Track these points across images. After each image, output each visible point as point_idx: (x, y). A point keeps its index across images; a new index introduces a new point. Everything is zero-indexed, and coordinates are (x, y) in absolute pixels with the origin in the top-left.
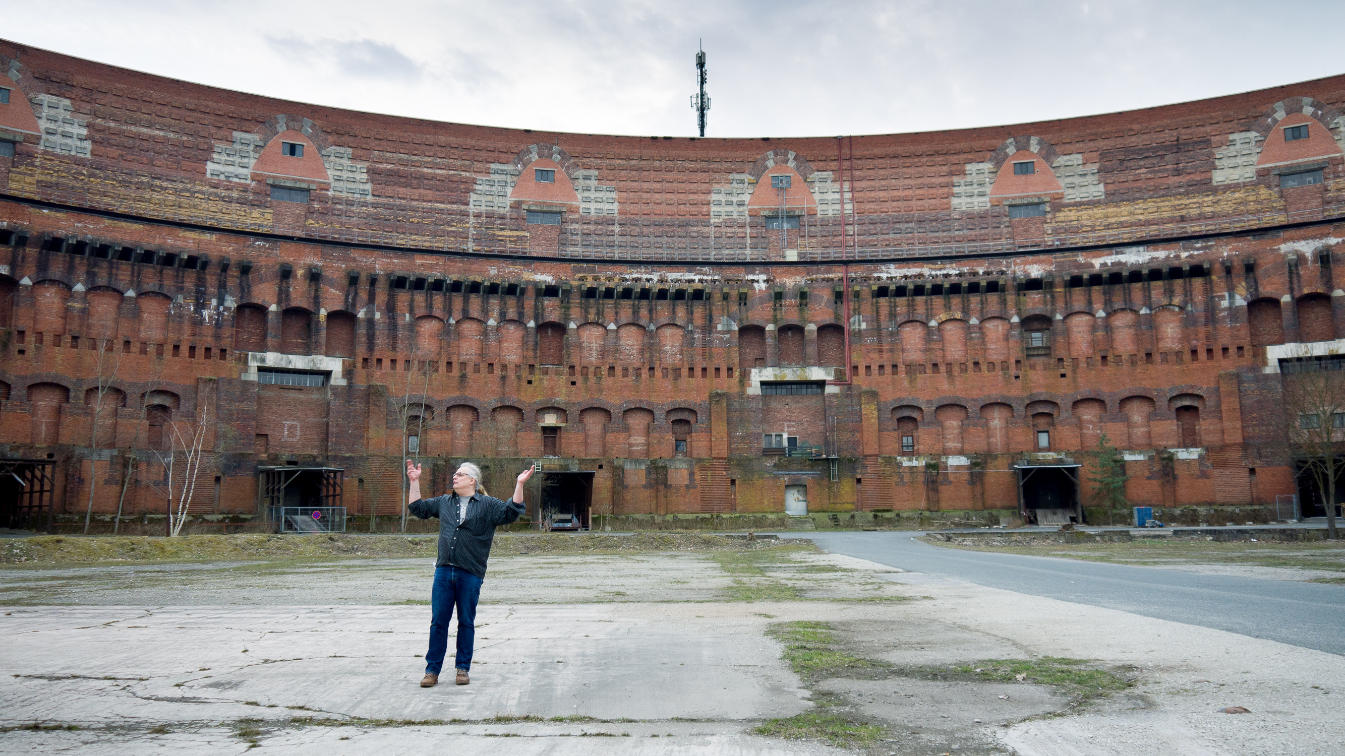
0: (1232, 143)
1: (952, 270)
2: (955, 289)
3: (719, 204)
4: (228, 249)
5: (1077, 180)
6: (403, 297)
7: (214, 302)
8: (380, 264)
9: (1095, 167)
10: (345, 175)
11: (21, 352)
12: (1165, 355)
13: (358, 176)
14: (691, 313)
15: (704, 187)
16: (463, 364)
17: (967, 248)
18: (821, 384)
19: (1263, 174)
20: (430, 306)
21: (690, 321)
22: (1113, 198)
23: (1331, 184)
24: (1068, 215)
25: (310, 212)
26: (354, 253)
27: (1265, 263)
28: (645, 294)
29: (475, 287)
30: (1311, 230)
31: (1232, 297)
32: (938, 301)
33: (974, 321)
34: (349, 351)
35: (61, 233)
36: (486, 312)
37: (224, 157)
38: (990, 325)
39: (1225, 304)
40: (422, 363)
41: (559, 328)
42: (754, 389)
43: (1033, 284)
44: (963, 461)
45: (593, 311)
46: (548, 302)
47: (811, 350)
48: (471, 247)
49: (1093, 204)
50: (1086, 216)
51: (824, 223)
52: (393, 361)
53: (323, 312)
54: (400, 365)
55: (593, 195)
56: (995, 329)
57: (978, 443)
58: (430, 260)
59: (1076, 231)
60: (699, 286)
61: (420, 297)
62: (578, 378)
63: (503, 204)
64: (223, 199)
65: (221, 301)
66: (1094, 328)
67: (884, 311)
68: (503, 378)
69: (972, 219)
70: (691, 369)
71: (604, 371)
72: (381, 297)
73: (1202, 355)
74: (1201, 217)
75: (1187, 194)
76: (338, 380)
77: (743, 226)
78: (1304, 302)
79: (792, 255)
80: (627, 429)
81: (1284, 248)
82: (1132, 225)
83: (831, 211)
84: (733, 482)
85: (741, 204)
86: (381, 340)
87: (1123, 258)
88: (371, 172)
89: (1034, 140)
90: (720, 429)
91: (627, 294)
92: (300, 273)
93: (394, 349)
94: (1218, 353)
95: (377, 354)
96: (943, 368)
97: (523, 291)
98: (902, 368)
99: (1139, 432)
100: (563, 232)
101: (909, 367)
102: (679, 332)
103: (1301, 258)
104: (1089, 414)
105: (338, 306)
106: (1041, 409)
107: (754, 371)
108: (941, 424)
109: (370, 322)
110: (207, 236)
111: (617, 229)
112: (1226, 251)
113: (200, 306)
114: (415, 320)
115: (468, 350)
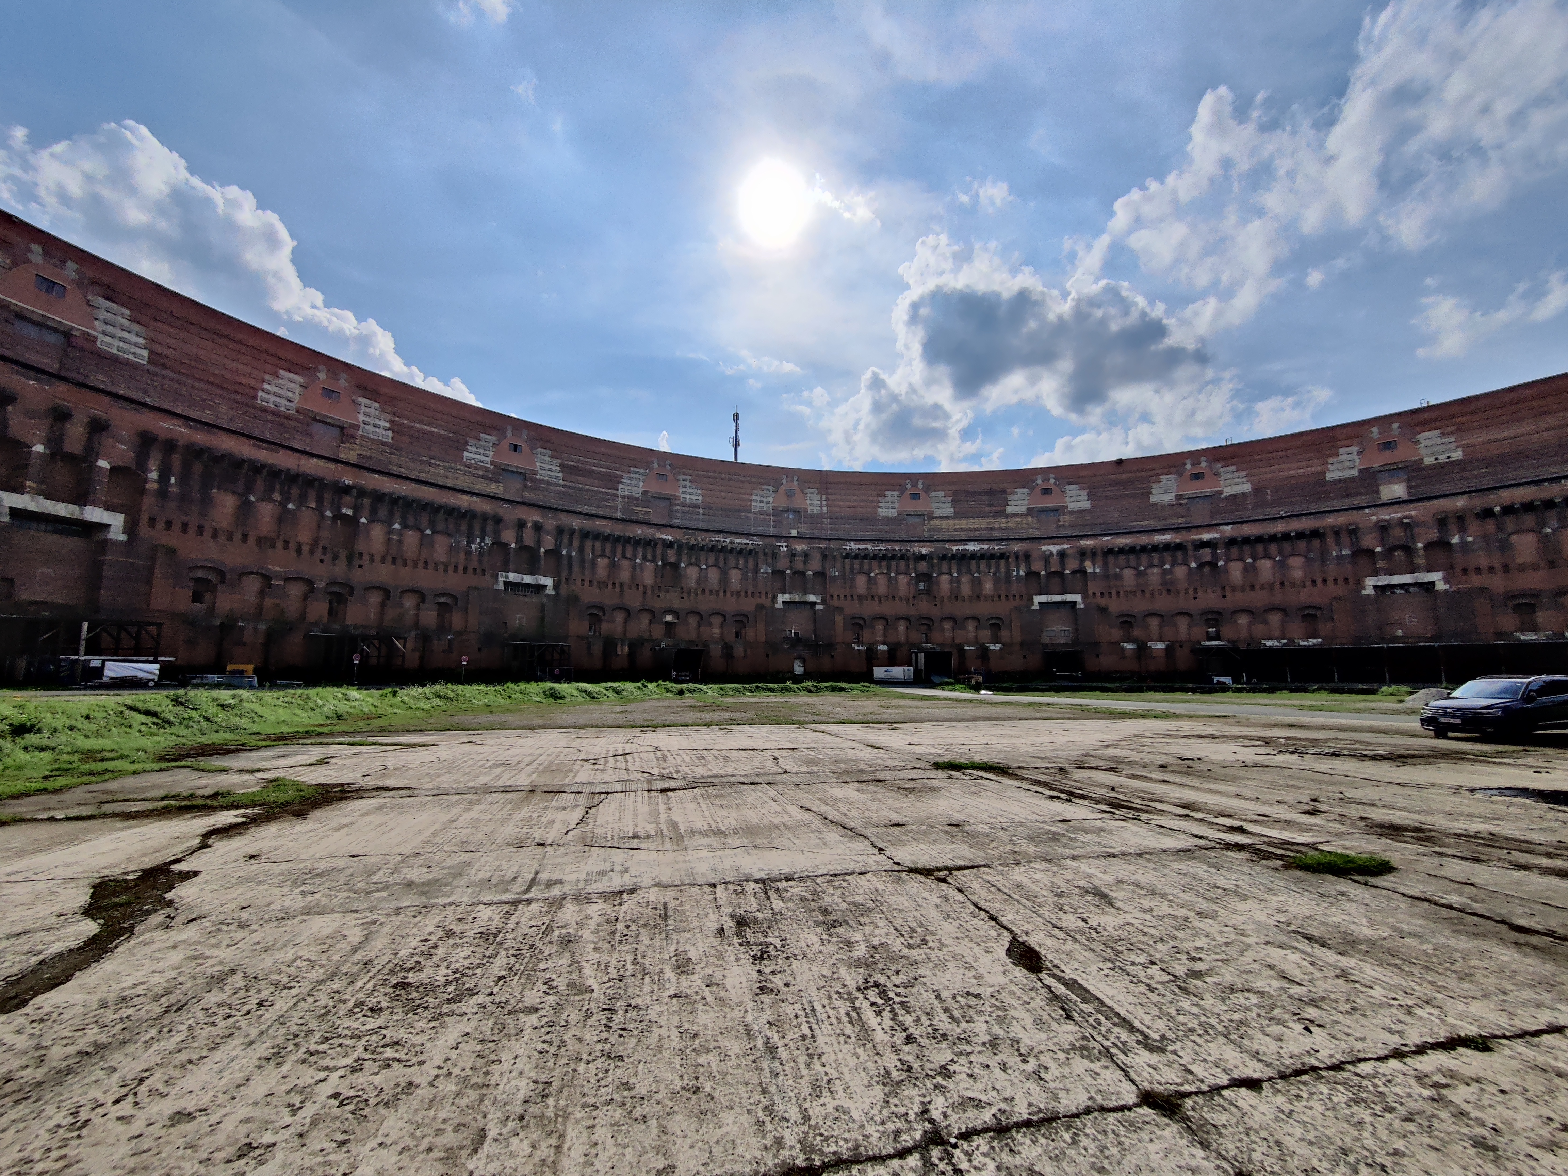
0: (1016, 493)
1: (882, 547)
2: (884, 557)
3: (756, 501)
4: (486, 507)
5: (941, 505)
6: (588, 544)
7: (478, 540)
8: (576, 523)
9: (950, 499)
10: (547, 467)
11: (360, 566)
12: (986, 597)
13: (555, 468)
14: (746, 562)
15: (749, 491)
16: (621, 584)
17: (885, 536)
18: (814, 604)
19: (1030, 510)
20: (603, 550)
21: (746, 566)
22: (957, 516)
23: (1061, 518)
24: (936, 522)
25: (525, 487)
26: (562, 516)
27: (1035, 555)
28: (723, 549)
29: (628, 540)
30: (1056, 541)
31: (1018, 571)
32: (875, 563)
33: (893, 575)
34: (555, 573)
35: (386, 490)
36: (635, 555)
37: (474, 449)
38: (900, 577)
39: (1015, 573)
40: (599, 582)
41: (675, 566)
42: (779, 605)
43: (923, 557)
44: (885, 647)
45: (694, 558)
46: (670, 551)
47: (809, 586)
48: (619, 515)
49: (947, 518)
50: (944, 524)
51: (812, 516)
52: (583, 581)
53: (542, 550)
54: (587, 584)
55: (688, 490)
56: (903, 579)
57: (892, 638)
58: (604, 522)
59: (940, 530)
60: (751, 547)
61: (598, 545)
62: (685, 596)
63: (637, 492)
64: (474, 475)
65: (482, 540)
66: (951, 582)
67: (848, 566)
68: (644, 593)
69: (888, 520)
70: (746, 593)
71: (699, 591)
72: (576, 543)
73: (1003, 597)
74: (1000, 528)
75: (994, 517)
76: (550, 591)
77: (769, 515)
78: (1050, 575)
79: (794, 533)
80: (710, 624)
81: (1044, 548)
82: (967, 530)
83: (816, 510)
84: (767, 656)
85: (768, 502)
86: (576, 568)
87: (967, 547)
88: (561, 466)
89: (920, 482)
90: (761, 627)
91: (712, 549)
92: (529, 525)
93: (583, 573)
94: (1011, 598)
95: (573, 576)
96: (876, 599)
97: (656, 544)
98: (855, 597)
99: (972, 635)
100: (670, 511)
101: (861, 598)
102: (740, 572)
103: (1052, 553)
104: (947, 625)
105: (551, 547)
106: (925, 622)
107: (779, 595)
108: (874, 628)
109: (570, 557)
110: (475, 499)
111: (701, 511)
112: (1016, 547)
113: (470, 542)
114: (595, 557)
115: (625, 575)
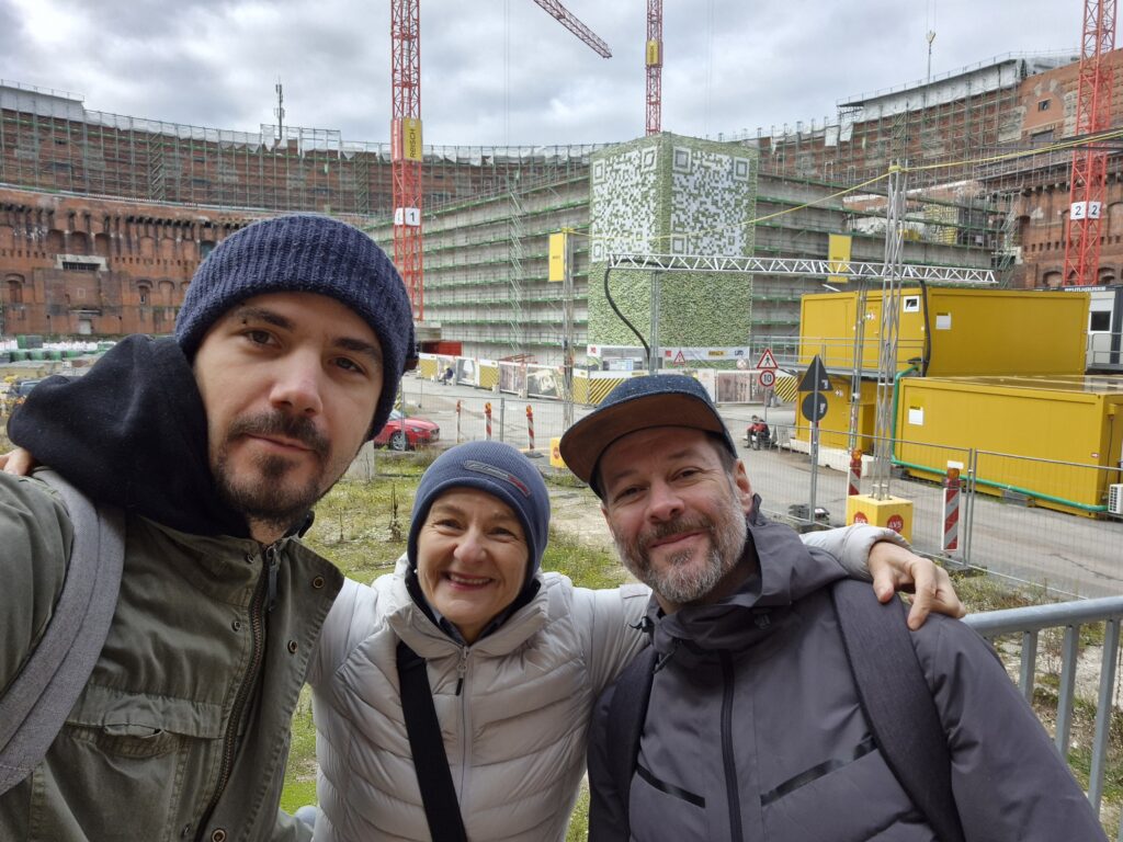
6: (133, 227)
7: (36, 229)
8: (120, 210)
16: (165, 261)
20: (147, 232)
29: (169, 223)
34: (106, 254)
36: (175, 236)
40: (145, 260)
46: (206, 231)
52: (131, 259)
53: (93, 235)
54: (135, 261)
61: (142, 227)
65: (39, 229)
72: (122, 227)
76: (104, 268)
86: (124, 248)
92: (79, 214)
93: (131, 253)
95: (122, 256)
97: (193, 224)
105: (100, 231)
109: (118, 240)
113: (29, 231)
114: (140, 238)
115: (167, 254)
